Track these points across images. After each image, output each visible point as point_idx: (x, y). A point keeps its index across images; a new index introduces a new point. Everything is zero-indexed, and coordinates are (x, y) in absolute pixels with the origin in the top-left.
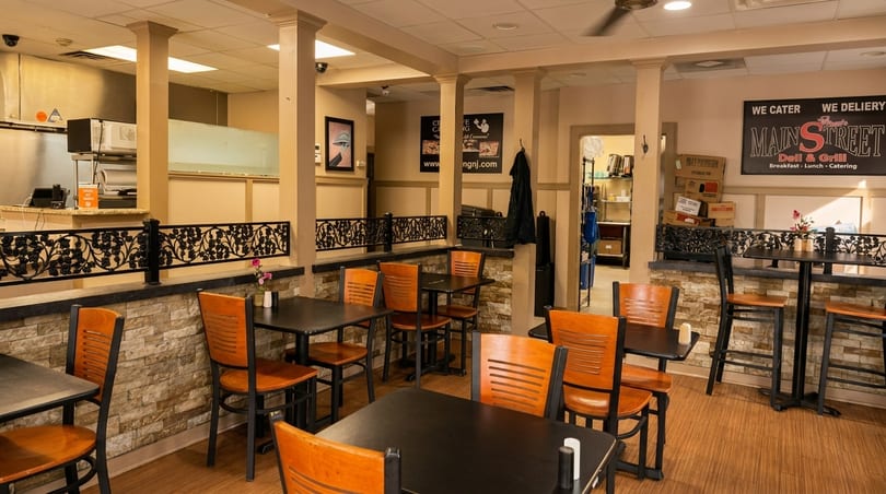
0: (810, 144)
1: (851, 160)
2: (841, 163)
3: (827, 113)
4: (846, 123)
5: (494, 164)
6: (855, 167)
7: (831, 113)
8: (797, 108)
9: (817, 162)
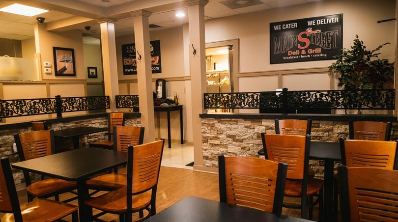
0: (303, 44)
1: (323, 51)
2: (318, 54)
3: (310, 26)
4: (320, 31)
5: (157, 68)
6: (325, 55)
7: (312, 26)
8: (296, 25)
9: (307, 54)
